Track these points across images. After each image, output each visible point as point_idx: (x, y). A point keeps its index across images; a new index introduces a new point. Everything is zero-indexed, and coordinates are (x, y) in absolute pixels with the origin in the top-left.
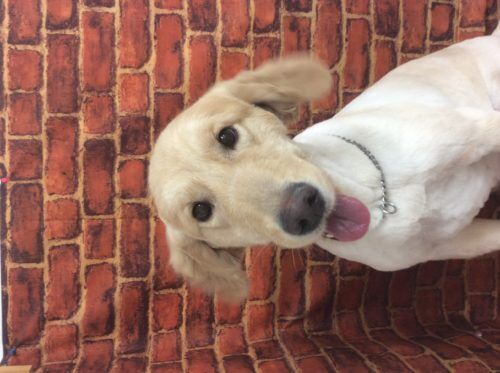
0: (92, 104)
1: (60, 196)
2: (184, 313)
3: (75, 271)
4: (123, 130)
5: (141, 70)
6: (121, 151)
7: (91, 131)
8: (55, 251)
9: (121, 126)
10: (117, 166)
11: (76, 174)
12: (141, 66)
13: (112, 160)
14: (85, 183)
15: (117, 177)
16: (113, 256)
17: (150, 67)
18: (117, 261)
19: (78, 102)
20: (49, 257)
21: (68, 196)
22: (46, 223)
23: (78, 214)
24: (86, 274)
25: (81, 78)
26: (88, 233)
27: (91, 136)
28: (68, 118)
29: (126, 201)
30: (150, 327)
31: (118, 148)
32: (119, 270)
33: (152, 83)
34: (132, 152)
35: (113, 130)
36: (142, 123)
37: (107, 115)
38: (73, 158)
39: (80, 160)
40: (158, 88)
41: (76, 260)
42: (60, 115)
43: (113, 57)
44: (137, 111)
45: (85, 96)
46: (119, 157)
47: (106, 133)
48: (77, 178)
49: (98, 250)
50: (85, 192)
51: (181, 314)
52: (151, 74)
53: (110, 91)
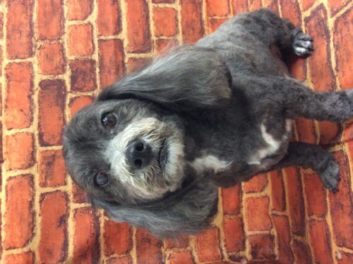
0: (45, 50)
1: (18, 131)
2: (134, 238)
3: (30, 199)
4: (72, 72)
5: (86, 22)
6: (72, 89)
7: (45, 72)
8: (12, 181)
9: (70, 68)
10: (68, 102)
11: (32, 111)
12: (85, 18)
13: (64, 97)
14: (40, 117)
15: (68, 112)
16: (65, 184)
17: (93, 18)
18: (69, 188)
19: (33, 49)
20: (6, 187)
21: (25, 130)
22: (5, 156)
23: (33, 146)
24: (41, 202)
25: (36, 30)
26: (43, 163)
27: (45, 77)
28: (24, 63)
30: (102, 252)
31: (68, 87)
32: (71, 197)
33: (96, 32)
34: (81, 90)
35: (64, 71)
36: (89, 65)
37: (58, 60)
38: (29, 97)
39: (35, 98)
40: (100, 35)
41: (31, 189)
42: (18, 61)
43: (62, 13)
44: (84, 55)
45: (39, 44)
47: (58, 74)
48: (32, 113)
49: (52, 179)
50: (39, 126)
51: (131, 239)
52: (94, 24)
53: (59, 39)
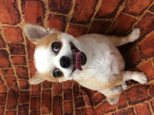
29: (16, 65)
46: (10, 55)
